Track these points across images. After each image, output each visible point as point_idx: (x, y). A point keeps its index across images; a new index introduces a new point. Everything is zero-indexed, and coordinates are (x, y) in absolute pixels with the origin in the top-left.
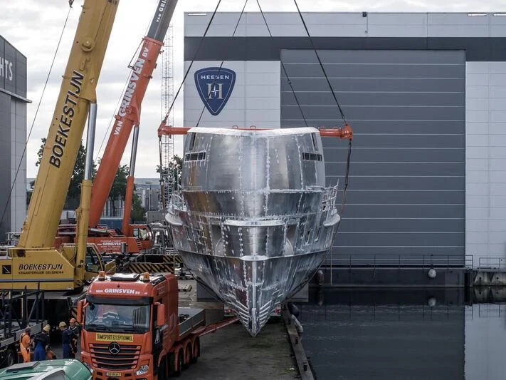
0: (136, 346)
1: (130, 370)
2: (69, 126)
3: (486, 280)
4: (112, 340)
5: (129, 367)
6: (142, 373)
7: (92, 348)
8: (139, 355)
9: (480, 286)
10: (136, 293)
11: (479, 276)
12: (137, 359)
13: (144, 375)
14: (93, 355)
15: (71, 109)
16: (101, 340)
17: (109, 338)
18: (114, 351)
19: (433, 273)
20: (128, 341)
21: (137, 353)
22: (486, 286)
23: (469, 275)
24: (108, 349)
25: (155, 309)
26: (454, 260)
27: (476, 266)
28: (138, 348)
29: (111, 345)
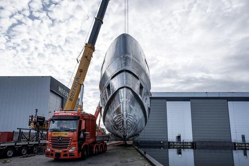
0: (70, 138)
1: (66, 149)
2: (75, 90)
3: (172, 144)
4: (59, 135)
5: (66, 148)
6: (72, 151)
7: (50, 139)
8: (71, 142)
9: (171, 145)
10: (72, 114)
11: (171, 143)
12: (70, 144)
13: (73, 151)
14: (51, 143)
15: (76, 86)
16: (54, 135)
17: (58, 134)
18: (60, 140)
19: (162, 142)
20: (66, 135)
21: (70, 141)
22: (173, 145)
23: (169, 143)
24: (57, 139)
25: (81, 122)
26: (166, 140)
27: (170, 141)
28: (71, 139)
29: (59, 137)
